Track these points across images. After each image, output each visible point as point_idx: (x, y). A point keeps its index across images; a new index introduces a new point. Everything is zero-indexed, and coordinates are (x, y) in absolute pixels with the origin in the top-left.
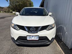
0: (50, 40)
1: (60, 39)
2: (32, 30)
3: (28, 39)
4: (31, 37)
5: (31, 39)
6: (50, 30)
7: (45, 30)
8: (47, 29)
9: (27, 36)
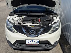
0: (53, 44)
1: (67, 40)
2: (32, 34)
3: (27, 43)
4: (30, 42)
5: (30, 43)
6: (52, 33)
7: (47, 33)
8: (49, 32)
9: (26, 40)
